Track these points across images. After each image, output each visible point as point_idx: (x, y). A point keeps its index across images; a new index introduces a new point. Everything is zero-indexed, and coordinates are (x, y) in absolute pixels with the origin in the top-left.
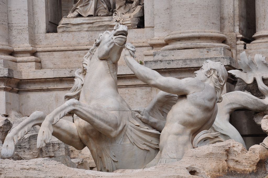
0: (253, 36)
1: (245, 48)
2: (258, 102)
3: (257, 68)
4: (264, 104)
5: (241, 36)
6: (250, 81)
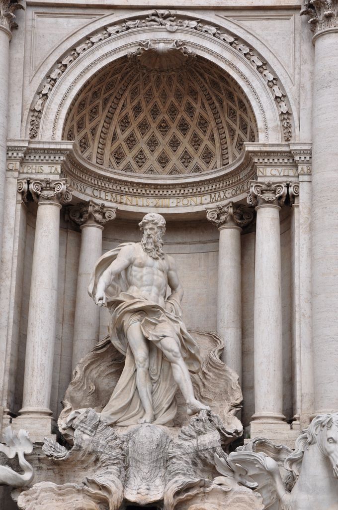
0: (20, 411)
1: (11, 422)
2: (17, 478)
3: (20, 443)
4: (23, 480)
5: (8, 410)
6: (11, 456)
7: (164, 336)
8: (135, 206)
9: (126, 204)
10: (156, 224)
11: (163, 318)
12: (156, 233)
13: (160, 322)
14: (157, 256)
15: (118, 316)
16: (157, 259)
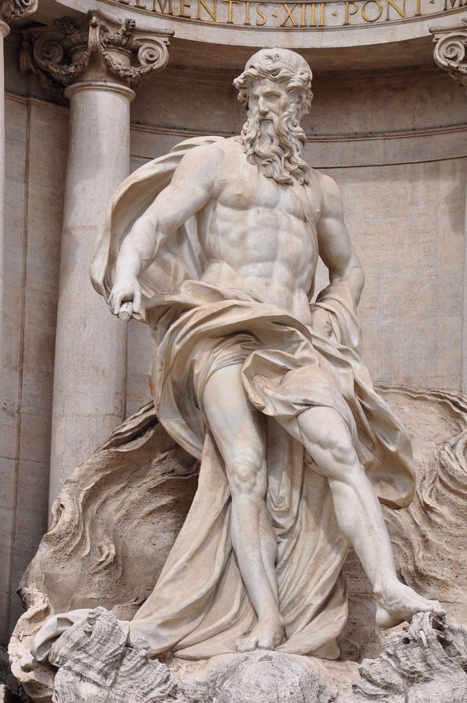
7: (309, 405)
8: (223, 26)
9: (199, 22)
10: (285, 80)
11: (306, 354)
12: (284, 108)
13: (297, 364)
14: (287, 175)
15: (177, 347)
16: (286, 184)
